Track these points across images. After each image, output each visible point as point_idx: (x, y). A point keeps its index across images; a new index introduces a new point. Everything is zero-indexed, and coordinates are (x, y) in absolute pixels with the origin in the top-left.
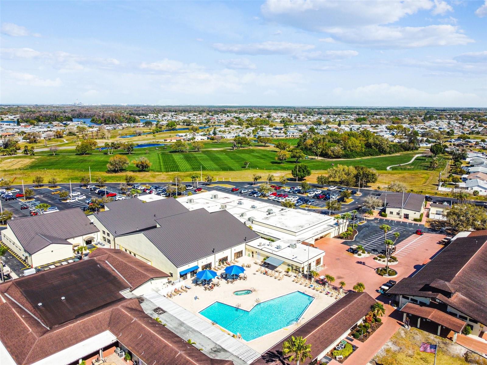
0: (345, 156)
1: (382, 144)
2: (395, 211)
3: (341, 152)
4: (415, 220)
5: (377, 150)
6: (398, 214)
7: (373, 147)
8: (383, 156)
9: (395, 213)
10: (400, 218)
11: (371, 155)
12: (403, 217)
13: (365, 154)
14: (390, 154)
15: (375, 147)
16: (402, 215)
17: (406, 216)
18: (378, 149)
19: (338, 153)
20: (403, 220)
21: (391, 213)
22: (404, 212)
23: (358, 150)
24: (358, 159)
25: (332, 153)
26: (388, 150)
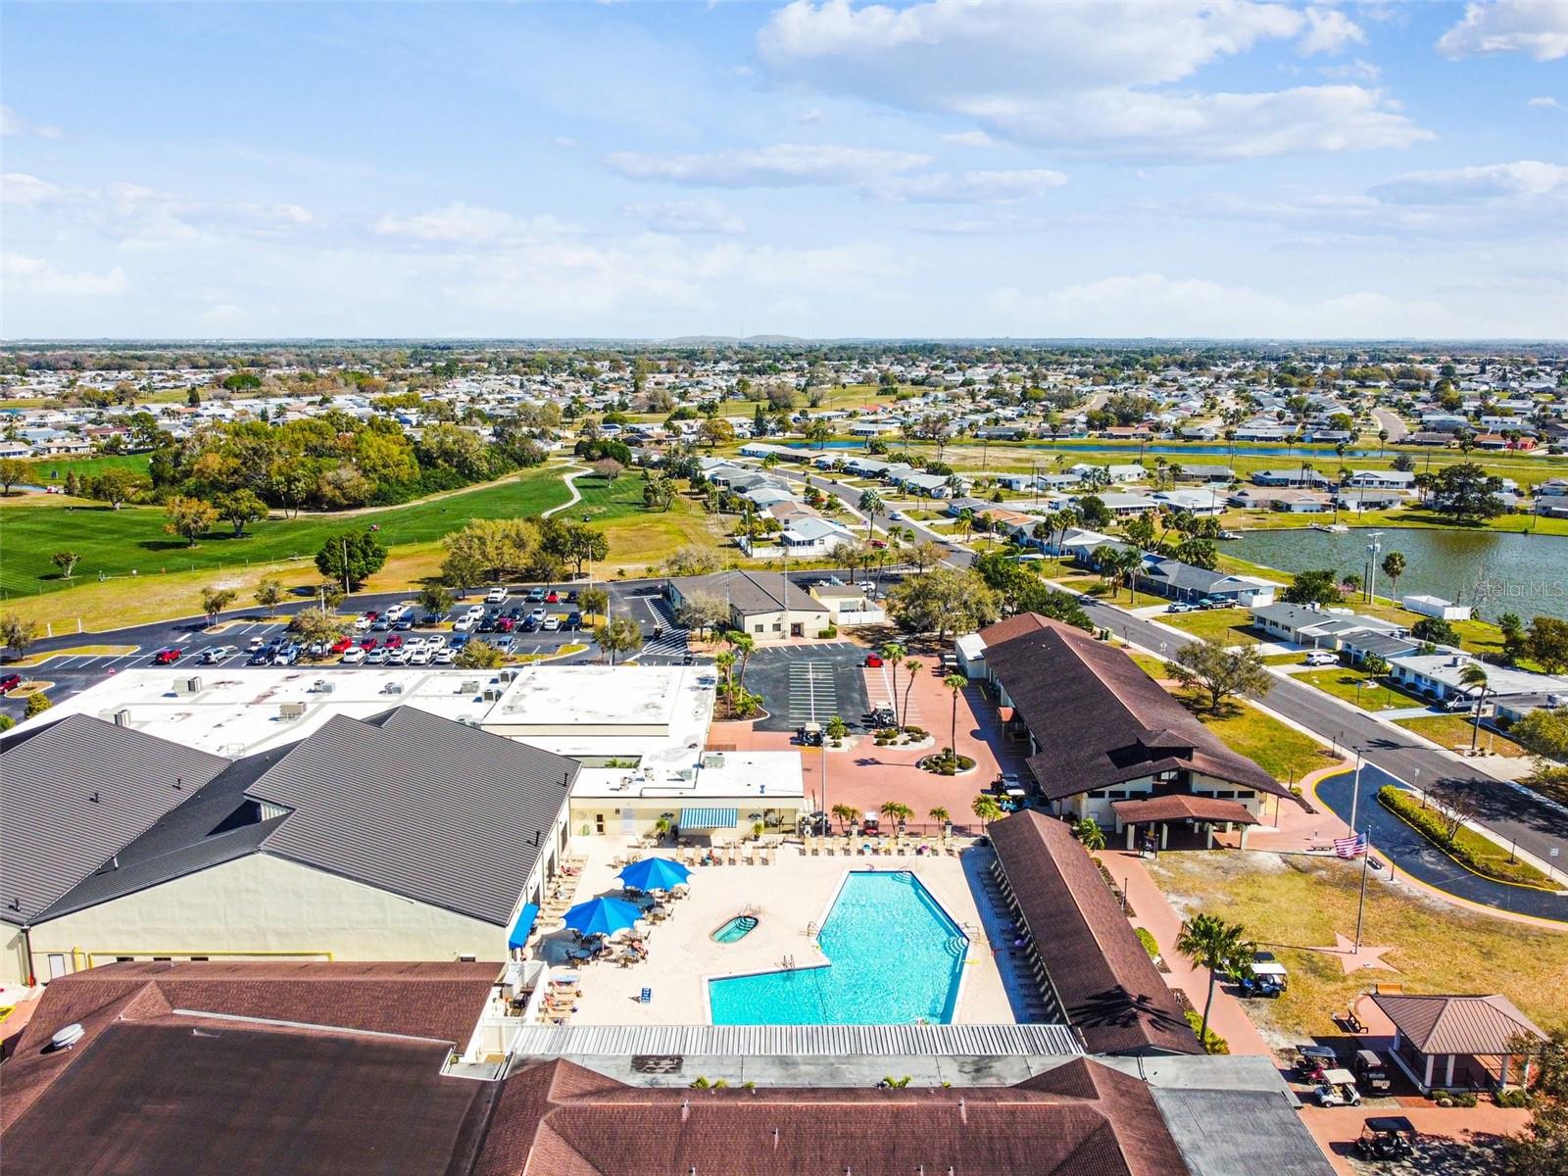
0: (378, 499)
1: (467, 451)
2: (768, 620)
3: (366, 486)
4: (823, 635)
5: (454, 470)
6: (777, 627)
7: (440, 461)
8: (473, 488)
9: (768, 628)
10: (783, 637)
11: (444, 488)
12: (788, 634)
13: (425, 488)
14: (491, 480)
15: (446, 461)
16: (787, 627)
17: (797, 631)
18: (456, 467)
19: (358, 487)
20: (791, 641)
21: (760, 628)
22: (791, 618)
23: (404, 473)
24: (416, 503)
25: (337, 492)
26: (485, 467)
